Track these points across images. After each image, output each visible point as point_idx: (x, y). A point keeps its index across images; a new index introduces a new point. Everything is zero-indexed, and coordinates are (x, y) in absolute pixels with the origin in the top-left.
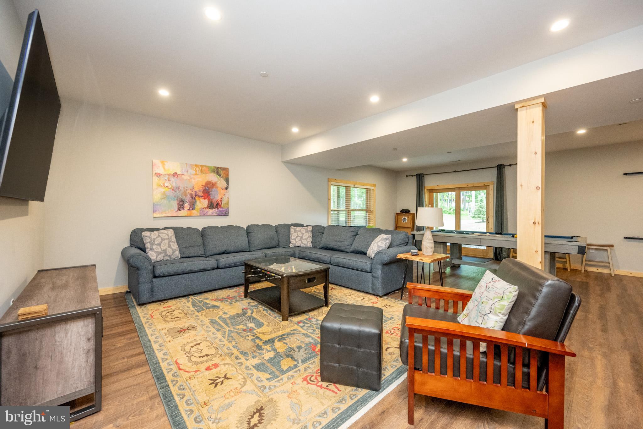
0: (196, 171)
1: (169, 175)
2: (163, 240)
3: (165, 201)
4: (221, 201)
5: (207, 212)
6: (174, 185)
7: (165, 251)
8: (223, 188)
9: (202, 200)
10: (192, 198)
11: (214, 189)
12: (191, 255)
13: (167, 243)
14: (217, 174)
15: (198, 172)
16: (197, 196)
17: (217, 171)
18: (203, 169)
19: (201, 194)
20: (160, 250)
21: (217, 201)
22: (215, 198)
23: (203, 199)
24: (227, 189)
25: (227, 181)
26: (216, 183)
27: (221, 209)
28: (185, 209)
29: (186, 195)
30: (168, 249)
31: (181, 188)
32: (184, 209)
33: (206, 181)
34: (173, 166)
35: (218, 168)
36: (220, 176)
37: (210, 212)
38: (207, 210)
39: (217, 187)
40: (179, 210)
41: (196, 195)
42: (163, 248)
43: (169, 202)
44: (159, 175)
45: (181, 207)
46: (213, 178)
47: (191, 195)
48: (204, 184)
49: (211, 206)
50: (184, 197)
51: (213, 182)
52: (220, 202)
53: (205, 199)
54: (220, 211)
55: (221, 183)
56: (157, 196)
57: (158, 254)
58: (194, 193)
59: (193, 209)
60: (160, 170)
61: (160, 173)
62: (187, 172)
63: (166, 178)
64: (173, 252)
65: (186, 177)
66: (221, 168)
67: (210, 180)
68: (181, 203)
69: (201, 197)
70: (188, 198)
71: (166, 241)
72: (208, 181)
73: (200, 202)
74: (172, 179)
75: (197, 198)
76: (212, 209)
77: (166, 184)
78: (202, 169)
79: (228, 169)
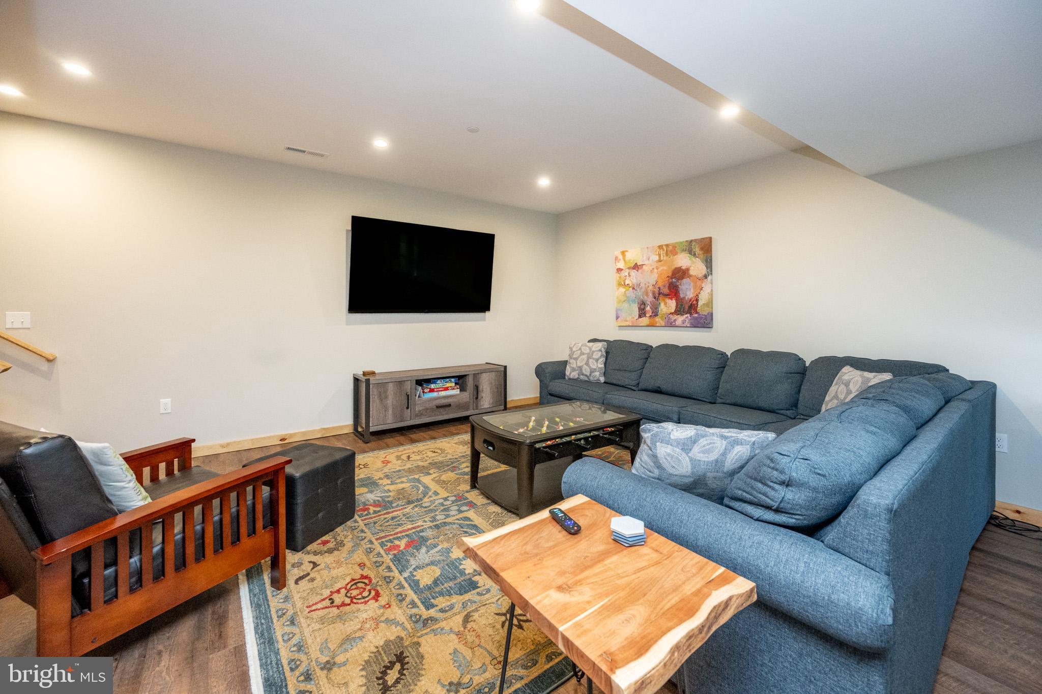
0: (659, 255)
1: (629, 268)
2: (582, 354)
3: (626, 305)
4: (697, 300)
5: (675, 320)
6: (635, 281)
7: (580, 368)
8: (700, 276)
9: (669, 301)
10: (655, 298)
11: (685, 281)
12: (614, 382)
13: (586, 360)
14: (690, 252)
15: (662, 257)
16: (661, 295)
17: (689, 248)
18: (671, 250)
19: (666, 291)
20: (575, 366)
21: (690, 300)
22: (686, 295)
23: (669, 298)
24: (706, 278)
25: (709, 263)
26: (688, 269)
27: (696, 315)
28: (647, 315)
30: (585, 366)
31: (642, 286)
32: (645, 316)
33: (673, 268)
34: (634, 255)
35: (691, 241)
36: (695, 255)
37: (680, 319)
38: (675, 317)
39: (690, 276)
40: (640, 316)
41: (659, 294)
42: (579, 364)
43: (630, 305)
44: (619, 270)
45: (642, 314)
46: (683, 260)
47: (654, 293)
48: (670, 274)
49: (679, 311)
50: (646, 297)
51: (683, 268)
52: (695, 302)
53: (671, 299)
54: (696, 318)
55: (697, 267)
56: (618, 299)
57: (573, 370)
58: (657, 291)
59: (656, 315)
60: (621, 265)
61: (621, 268)
62: (649, 259)
63: (627, 274)
64: (591, 372)
65: (647, 268)
66: (695, 240)
67: (679, 265)
68: (642, 307)
69: (666, 295)
70: (649, 299)
71: (585, 357)
72: (676, 269)
73: (666, 304)
74: (634, 273)
75: (660, 298)
76: (682, 315)
77: (627, 283)
78: (667, 251)
79: (711, 238)
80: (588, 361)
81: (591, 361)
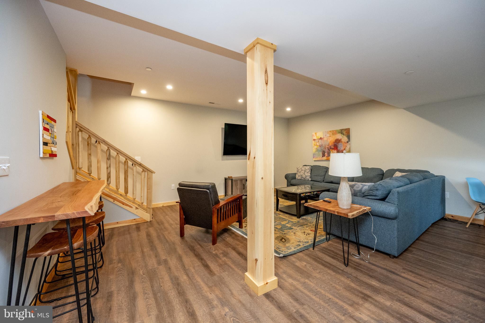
0: (330, 134)
1: (318, 139)
2: (302, 170)
3: (317, 153)
6: (320, 144)
7: (302, 175)
8: (346, 142)
10: (328, 150)
11: (340, 143)
12: (314, 180)
13: (304, 172)
14: (342, 133)
15: (331, 135)
16: (331, 149)
17: (341, 132)
18: (334, 133)
19: (333, 147)
20: (299, 175)
21: (342, 150)
22: (340, 149)
23: (334, 150)
24: (348, 143)
25: (349, 137)
26: (341, 140)
28: (326, 156)
29: (325, 149)
30: (304, 175)
31: (324, 145)
32: (325, 156)
33: (335, 139)
34: (320, 134)
35: (342, 129)
36: (343, 134)
39: (342, 142)
40: (323, 157)
41: (330, 148)
42: (301, 174)
43: (319, 152)
44: (314, 140)
45: (324, 155)
46: (339, 136)
47: (328, 148)
48: (334, 141)
50: (325, 150)
51: (339, 139)
53: (335, 150)
55: (344, 139)
56: (314, 150)
57: (299, 176)
58: (329, 147)
59: (329, 156)
60: (315, 138)
61: (315, 139)
62: (326, 136)
63: (317, 141)
64: (306, 177)
65: (325, 139)
66: (344, 129)
67: (338, 138)
68: (324, 153)
69: (333, 149)
70: (326, 150)
71: (303, 171)
72: (336, 139)
73: (333, 152)
74: (320, 141)
75: (331, 150)
77: (317, 144)
78: (333, 133)
79: (349, 129)
80: (304, 173)
81: (305, 173)
